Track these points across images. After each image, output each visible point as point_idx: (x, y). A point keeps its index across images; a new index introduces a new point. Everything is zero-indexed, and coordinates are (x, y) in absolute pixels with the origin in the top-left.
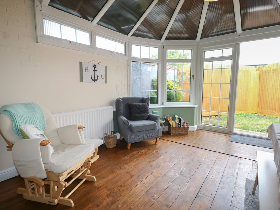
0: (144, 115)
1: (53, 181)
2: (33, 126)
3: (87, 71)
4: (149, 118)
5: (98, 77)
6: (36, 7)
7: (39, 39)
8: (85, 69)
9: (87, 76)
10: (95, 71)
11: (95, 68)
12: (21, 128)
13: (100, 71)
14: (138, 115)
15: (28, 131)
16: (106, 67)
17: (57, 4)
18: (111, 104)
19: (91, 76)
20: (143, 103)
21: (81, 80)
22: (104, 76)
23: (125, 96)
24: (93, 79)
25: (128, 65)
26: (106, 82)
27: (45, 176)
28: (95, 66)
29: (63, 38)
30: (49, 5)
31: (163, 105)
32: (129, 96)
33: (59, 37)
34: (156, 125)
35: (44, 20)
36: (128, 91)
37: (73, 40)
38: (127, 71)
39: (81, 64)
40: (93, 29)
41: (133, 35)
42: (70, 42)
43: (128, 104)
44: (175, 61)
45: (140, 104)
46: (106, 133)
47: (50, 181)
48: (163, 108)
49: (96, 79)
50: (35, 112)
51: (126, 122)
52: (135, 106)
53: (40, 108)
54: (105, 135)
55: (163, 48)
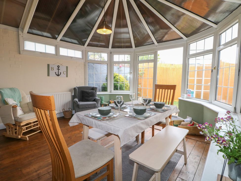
0: (91, 98)
1: (19, 126)
2: (12, 99)
3: (52, 69)
4: (95, 100)
5: (61, 73)
6: (20, 35)
7: (21, 52)
8: (51, 69)
9: (52, 73)
10: (58, 69)
11: (58, 68)
12: (5, 99)
13: (63, 70)
14: (87, 98)
15: (8, 101)
16: (67, 67)
17: (35, 30)
18: (70, 90)
19: (56, 73)
20: (92, 91)
21: (48, 75)
22: (65, 73)
23: (83, 85)
24: (57, 74)
25: (85, 65)
26: (67, 76)
27: (14, 123)
28: (59, 67)
29: (36, 51)
30: (28, 33)
31: (111, 92)
32: (85, 86)
33: (34, 50)
34: (96, 104)
35: (24, 41)
36: (85, 82)
37: (43, 51)
38: (84, 69)
39: (48, 65)
40: (57, 43)
41: (88, 46)
42: (41, 53)
43: (82, 91)
44: (119, 63)
45: (90, 91)
46: (64, 108)
47: (16, 126)
48: (109, 94)
49: (59, 74)
50: (16, 93)
51: (75, 102)
52: (86, 92)
53: (19, 91)
54: (64, 110)
55: (111, 53)
